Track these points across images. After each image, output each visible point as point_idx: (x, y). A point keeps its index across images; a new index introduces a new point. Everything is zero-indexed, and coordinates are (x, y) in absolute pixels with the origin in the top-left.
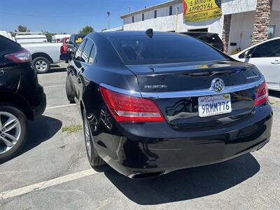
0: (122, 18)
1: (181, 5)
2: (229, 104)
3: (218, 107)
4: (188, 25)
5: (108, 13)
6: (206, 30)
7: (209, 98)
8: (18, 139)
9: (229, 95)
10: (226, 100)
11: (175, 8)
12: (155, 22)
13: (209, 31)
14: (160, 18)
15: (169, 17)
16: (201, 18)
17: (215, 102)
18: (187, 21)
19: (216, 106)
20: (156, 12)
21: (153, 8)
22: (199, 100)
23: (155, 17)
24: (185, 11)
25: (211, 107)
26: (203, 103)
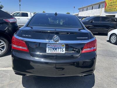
0: (79, 9)
1: (104, 4)
2: (64, 49)
3: (57, 50)
4: (106, 13)
5: (74, 7)
6: (114, 16)
7: (53, 45)
8: (4, 50)
9: (65, 45)
10: (62, 47)
11: (101, 5)
12: (92, 11)
13: (116, 17)
14: (94, 10)
15: (98, 9)
16: (113, 10)
17: (56, 47)
18: (106, 12)
19: (56, 49)
20: (93, 7)
21: (92, 5)
22: (47, 44)
23: (92, 9)
24: (106, 7)
25: (53, 49)
26: (49, 47)
